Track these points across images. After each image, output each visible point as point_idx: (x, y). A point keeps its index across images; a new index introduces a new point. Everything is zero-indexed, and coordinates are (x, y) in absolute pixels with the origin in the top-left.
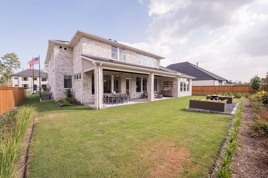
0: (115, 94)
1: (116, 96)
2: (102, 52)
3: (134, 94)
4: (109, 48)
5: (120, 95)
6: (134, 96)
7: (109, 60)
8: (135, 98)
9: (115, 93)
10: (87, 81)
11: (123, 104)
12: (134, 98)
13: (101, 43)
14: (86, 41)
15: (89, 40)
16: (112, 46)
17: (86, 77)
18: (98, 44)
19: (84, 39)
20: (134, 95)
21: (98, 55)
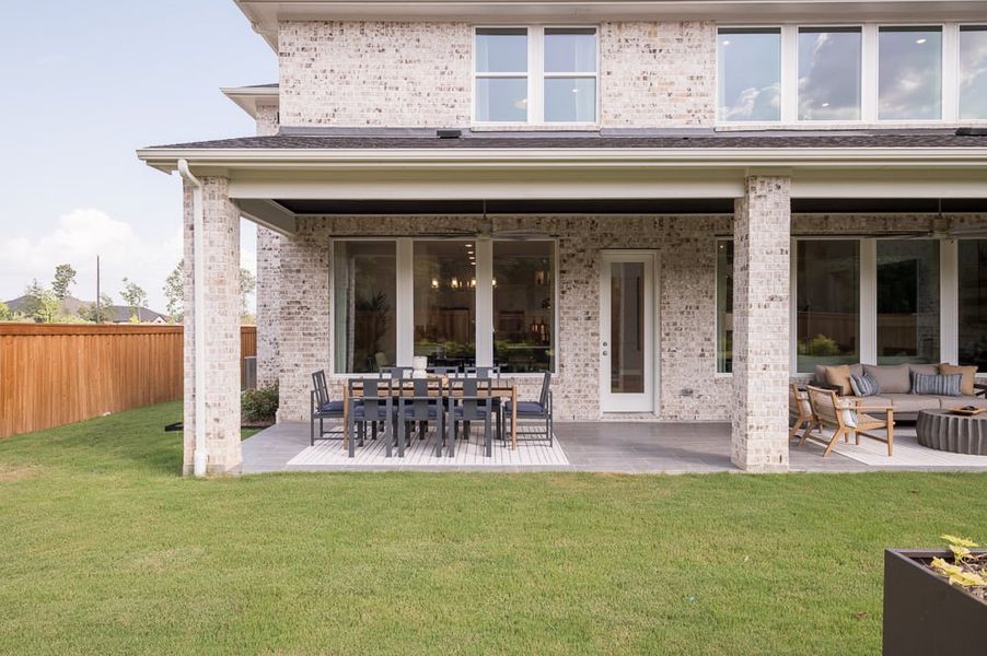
0: (421, 374)
1: (432, 395)
2: (402, 93)
3: (687, 384)
4: (459, 52)
5: (469, 386)
6: (690, 402)
7: (434, 135)
8: (704, 417)
9: (419, 368)
10: (306, 287)
11: (444, 461)
12: (686, 416)
13: (398, 34)
14: (300, 43)
15: (321, 32)
16: (479, 32)
17: (296, 262)
18: (376, 41)
19: (287, 40)
20: (687, 393)
21: (373, 116)
